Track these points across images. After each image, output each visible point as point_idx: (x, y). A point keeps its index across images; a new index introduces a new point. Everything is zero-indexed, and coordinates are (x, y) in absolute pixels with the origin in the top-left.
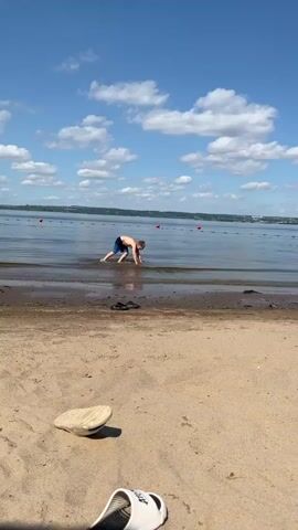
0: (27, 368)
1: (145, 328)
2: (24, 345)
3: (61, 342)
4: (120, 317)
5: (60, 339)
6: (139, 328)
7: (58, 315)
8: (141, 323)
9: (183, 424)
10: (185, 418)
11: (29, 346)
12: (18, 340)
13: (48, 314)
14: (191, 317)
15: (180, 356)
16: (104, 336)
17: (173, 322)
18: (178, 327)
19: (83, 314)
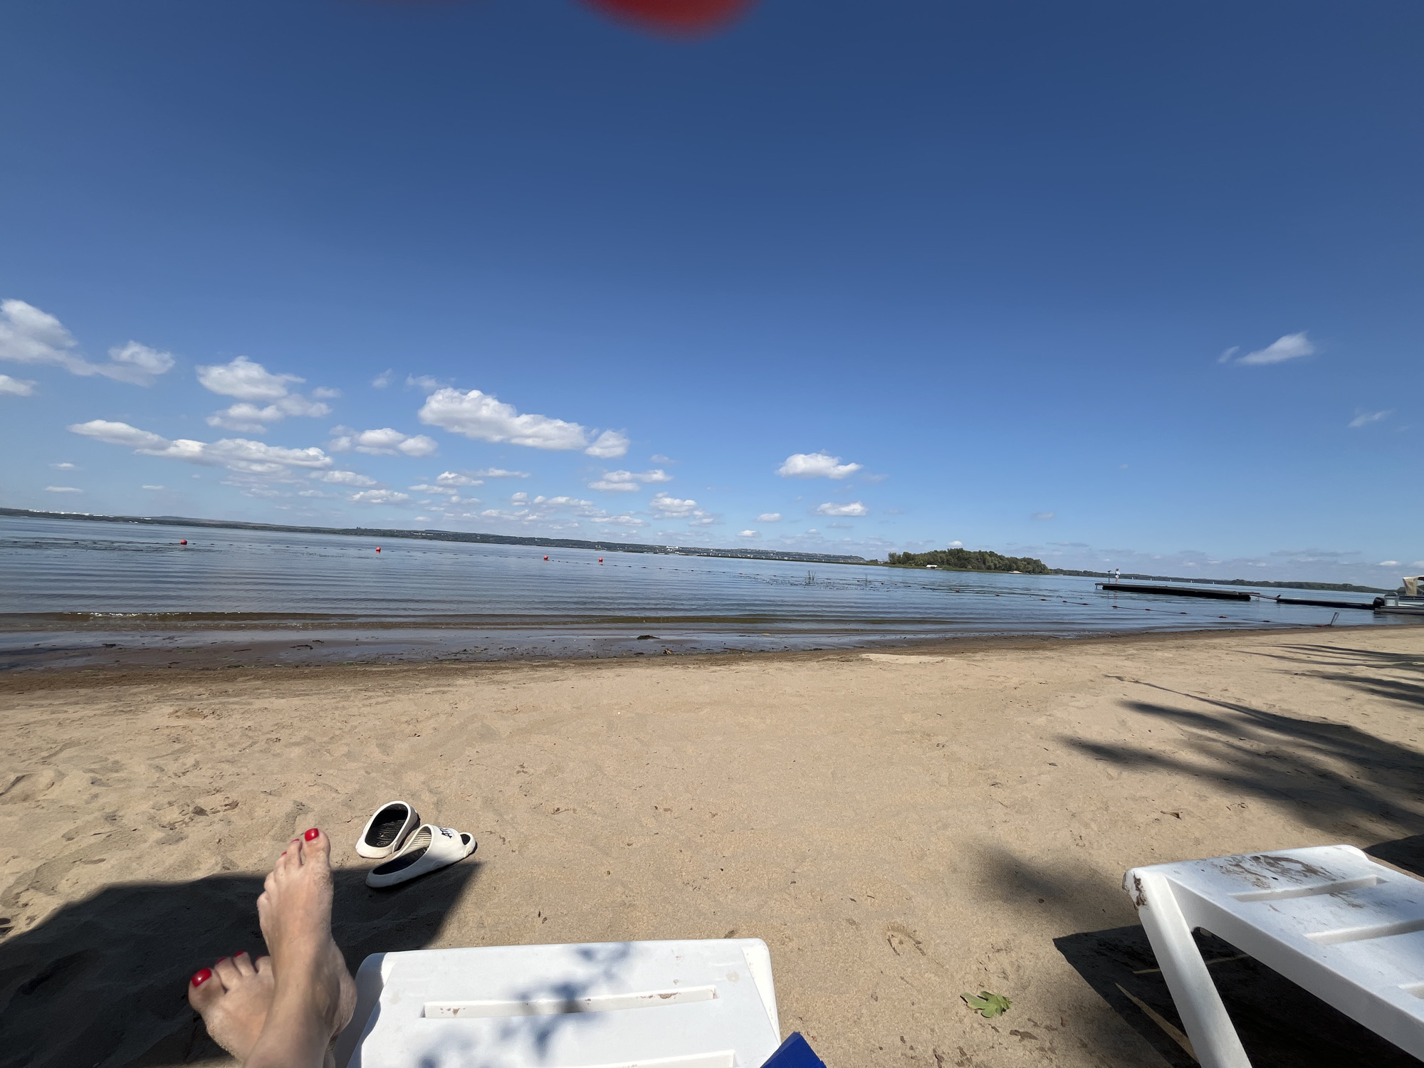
0: (337, 732)
1: (499, 683)
2: (337, 708)
3: (386, 702)
4: (473, 672)
5: (386, 699)
6: (494, 682)
7: (388, 673)
8: (497, 677)
9: (518, 772)
10: (522, 766)
11: (344, 708)
12: (328, 702)
13: (375, 673)
14: (564, 668)
15: (535, 708)
16: (444, 693)
17: (538, 674)
18: (543, 679)
19: (423, 672)
